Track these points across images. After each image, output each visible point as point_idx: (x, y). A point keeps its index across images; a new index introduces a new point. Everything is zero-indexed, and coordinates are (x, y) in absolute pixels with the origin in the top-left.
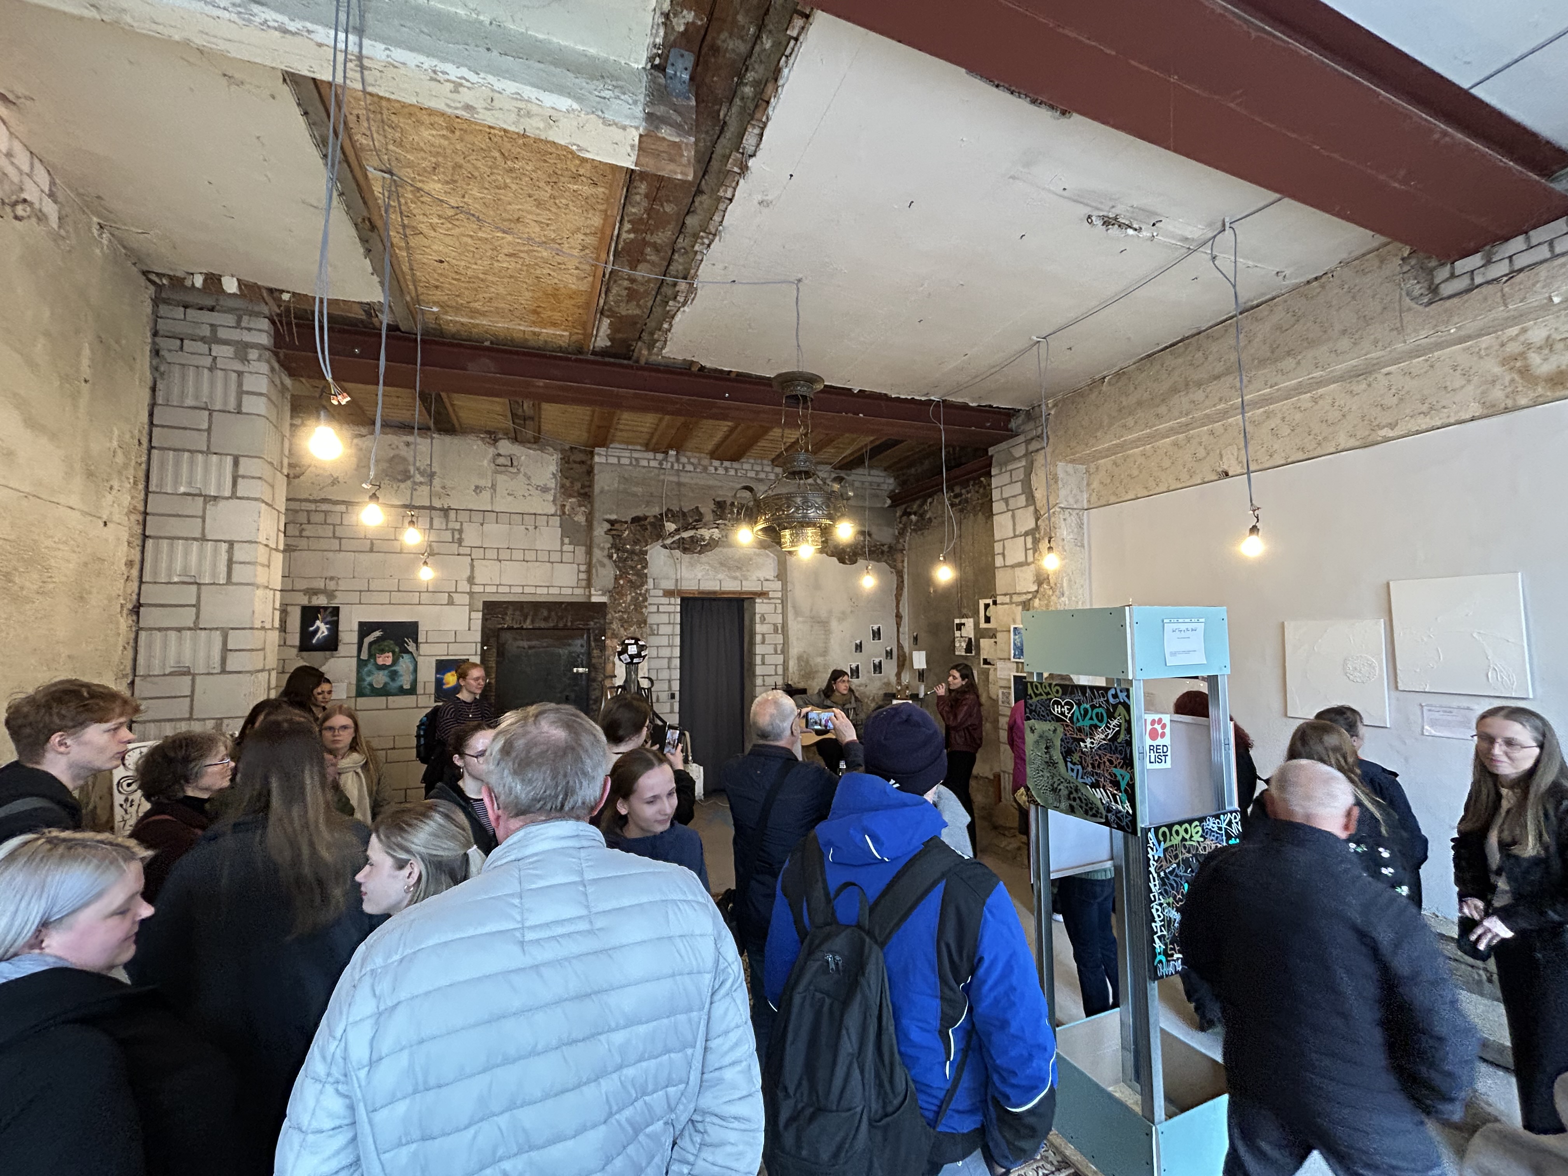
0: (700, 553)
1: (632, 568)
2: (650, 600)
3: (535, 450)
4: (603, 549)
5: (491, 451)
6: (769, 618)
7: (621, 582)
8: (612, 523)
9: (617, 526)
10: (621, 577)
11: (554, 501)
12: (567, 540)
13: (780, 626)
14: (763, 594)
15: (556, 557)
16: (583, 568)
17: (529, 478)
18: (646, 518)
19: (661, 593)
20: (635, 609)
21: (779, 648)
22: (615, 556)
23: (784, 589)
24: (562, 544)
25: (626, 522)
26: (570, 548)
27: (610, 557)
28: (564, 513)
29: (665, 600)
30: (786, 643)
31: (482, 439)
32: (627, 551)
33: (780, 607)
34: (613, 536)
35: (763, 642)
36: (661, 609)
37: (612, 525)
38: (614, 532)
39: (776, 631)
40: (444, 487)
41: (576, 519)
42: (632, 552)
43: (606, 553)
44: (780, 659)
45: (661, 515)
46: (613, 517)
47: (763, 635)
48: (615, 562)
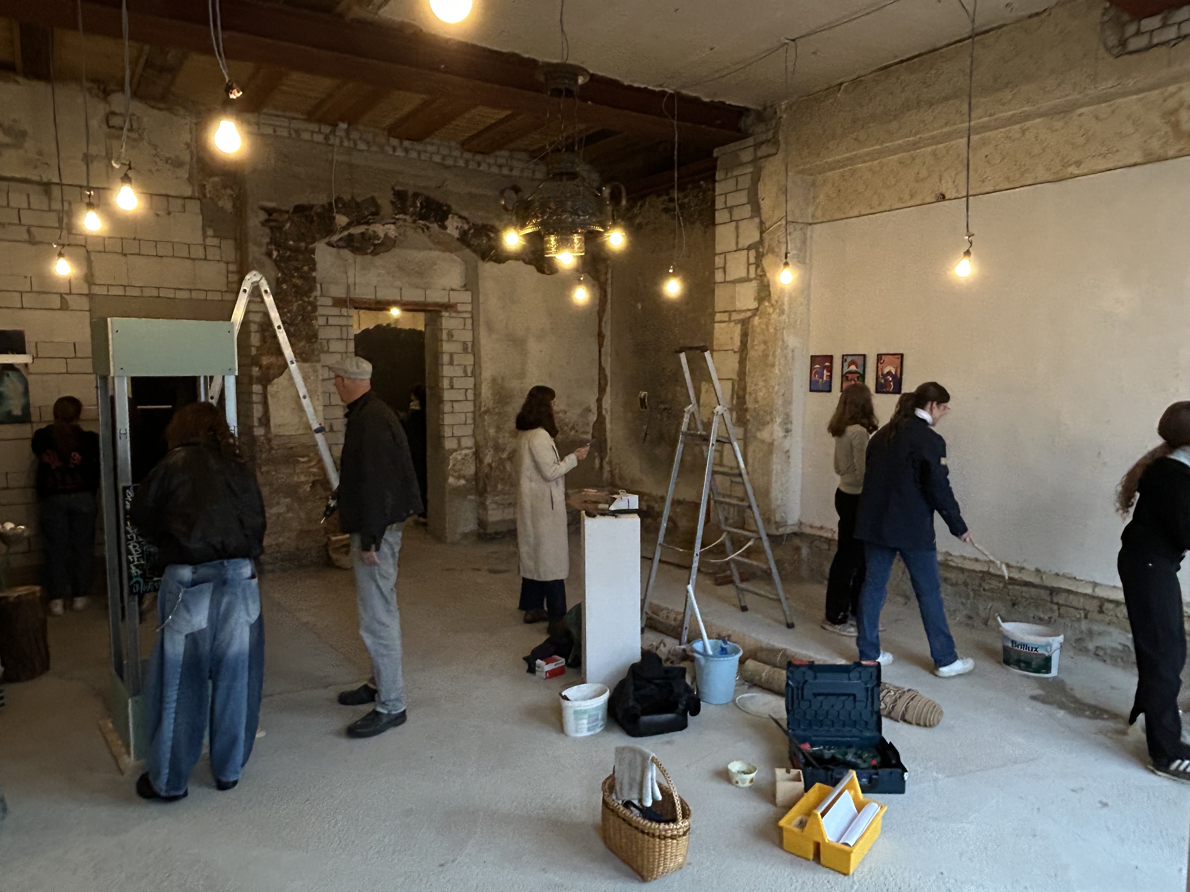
0: (374, 253)
1: (297, 269)
2: (320, 311)
3: (160, 109)
4: (260, 245)
5: (102, 107)
6: (457, 335)
7: (284, 286)
9: (275, 216)
10: (284, 281)
11: (190, 180)
12: (210, 232)
13: (470, 345)
14: (449, 307)
15: (199, 253)
16: (233, 267)
17: (155, 147)
18: (311, 207)
19: (330, 302)
20: (304, 319)
21: (469, 370)
22: (275, 254)
23: (475, 300)
24: (205, 236)
25: (288, 212)
26: (216, 241)
27: (269, 254)
28: (205, 196)
29: (335, 311)
30: (477, 364)
31: (90, 90)
32: (290, 249)
33: (469, 322)
35: (451, 363)
36: (331, 321)
37: (270, 214)
38: (273, 224)
39: (465, 349)
40: (40, 153)
41: (220, 203)
42: (296, 250)
43: (264, 250)
44: (470, 382)
45: (330, 204)
46: (271, 205)
47: (451, 355)
48: (275, 261)
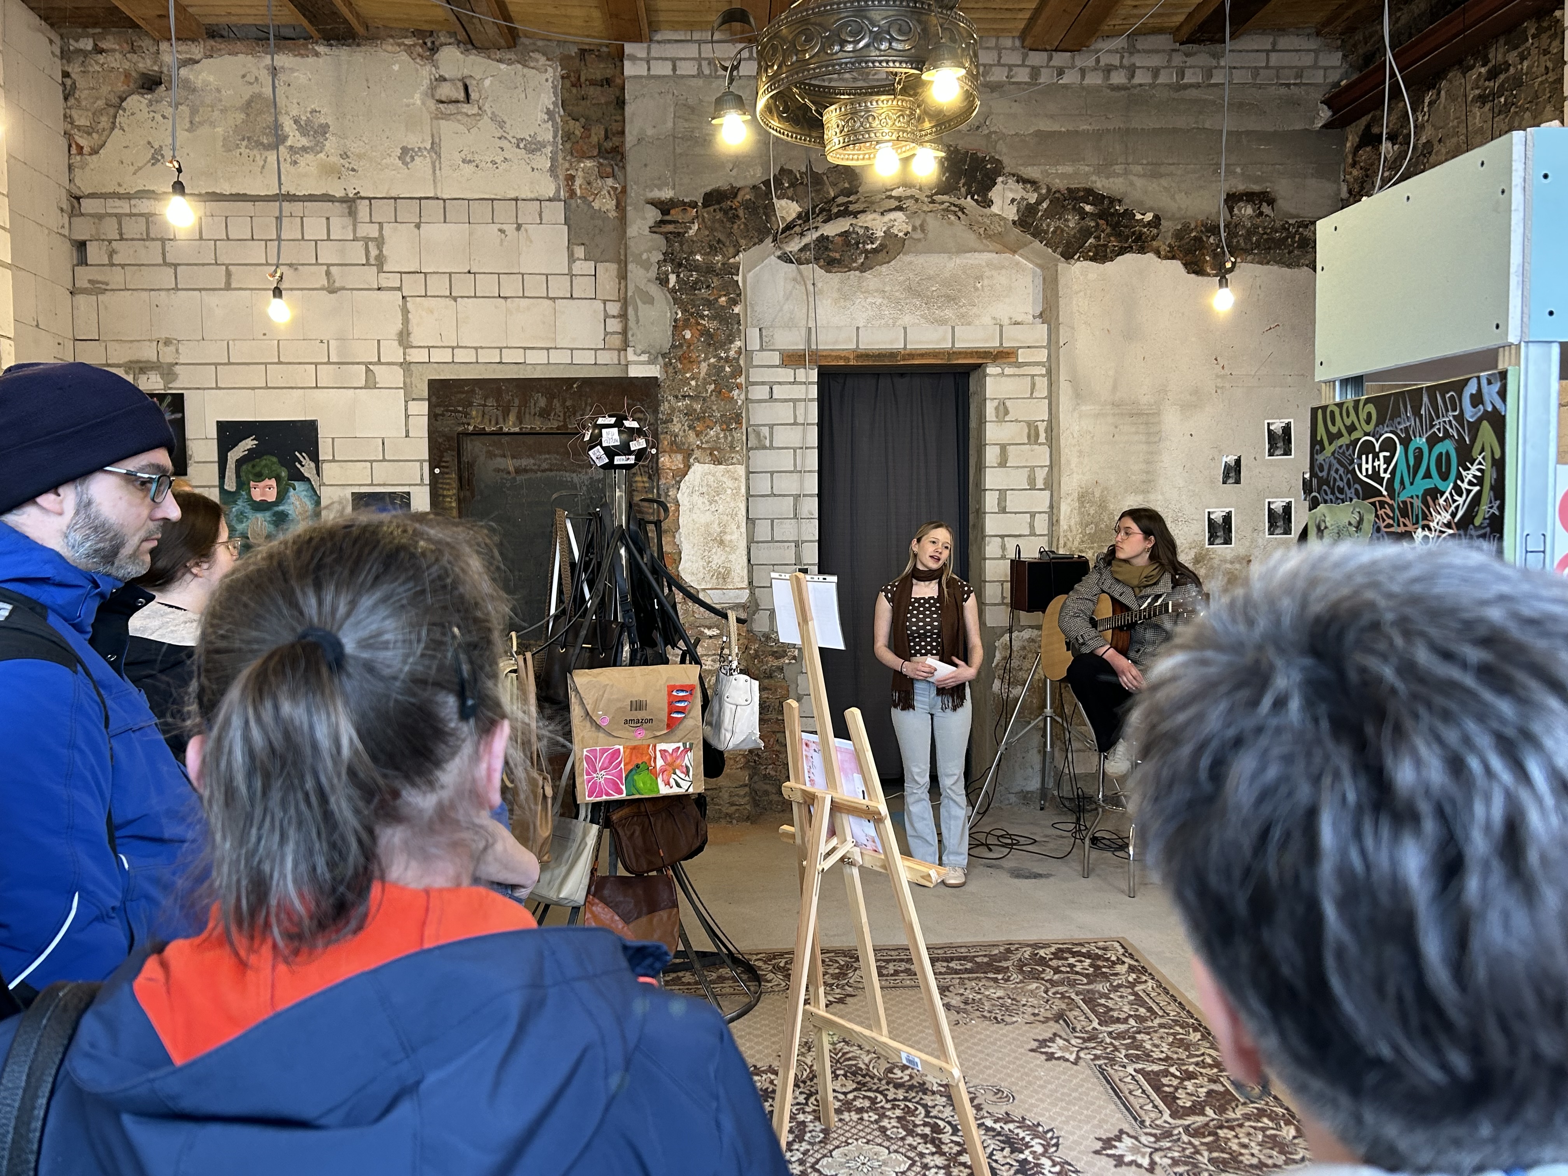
0: (863, 268)
1: (709, 304)
2: (756, 375)
3: (510, 62)
4: (646, 265)
5: (426, 72)
6: (1016, 410)
7: (688, 335)
8: (664, 207)
9: (675, 214)
10: (686, 324)
11: (553, 170)
12: (580, 252)
13: (1042, 427)
14: (1003, 355)
15: (560, 287)
16: (614, 309)
17: (501, 124)
18: (734, 192)
19: (776, 359)
20: (718, 392)
21: (1041, 476)
22: (673, 278)
23: (1053, 343)
24: (572, 259)
25: (693, 205)
26: (588, 267)
27: (663, 281)
28: (572, 193)
29: (786, 374)
30: (1054, 466)
31: (409, 49)
32: (696, 268)
33: (1042, 384)
34: (666, 235)
35: (1003, 464)
36: (778, 392)
37: (665, 212)
38: (670, 228)
39: (1033, 437)
40: (345, 156)
41: (596, 205)
42: (709, 270)
43: (653, 273)
44: (1042, 500)
45: (767, 183)
46: (666, 194)
47: (1003, 448)
48: (673, 291)
